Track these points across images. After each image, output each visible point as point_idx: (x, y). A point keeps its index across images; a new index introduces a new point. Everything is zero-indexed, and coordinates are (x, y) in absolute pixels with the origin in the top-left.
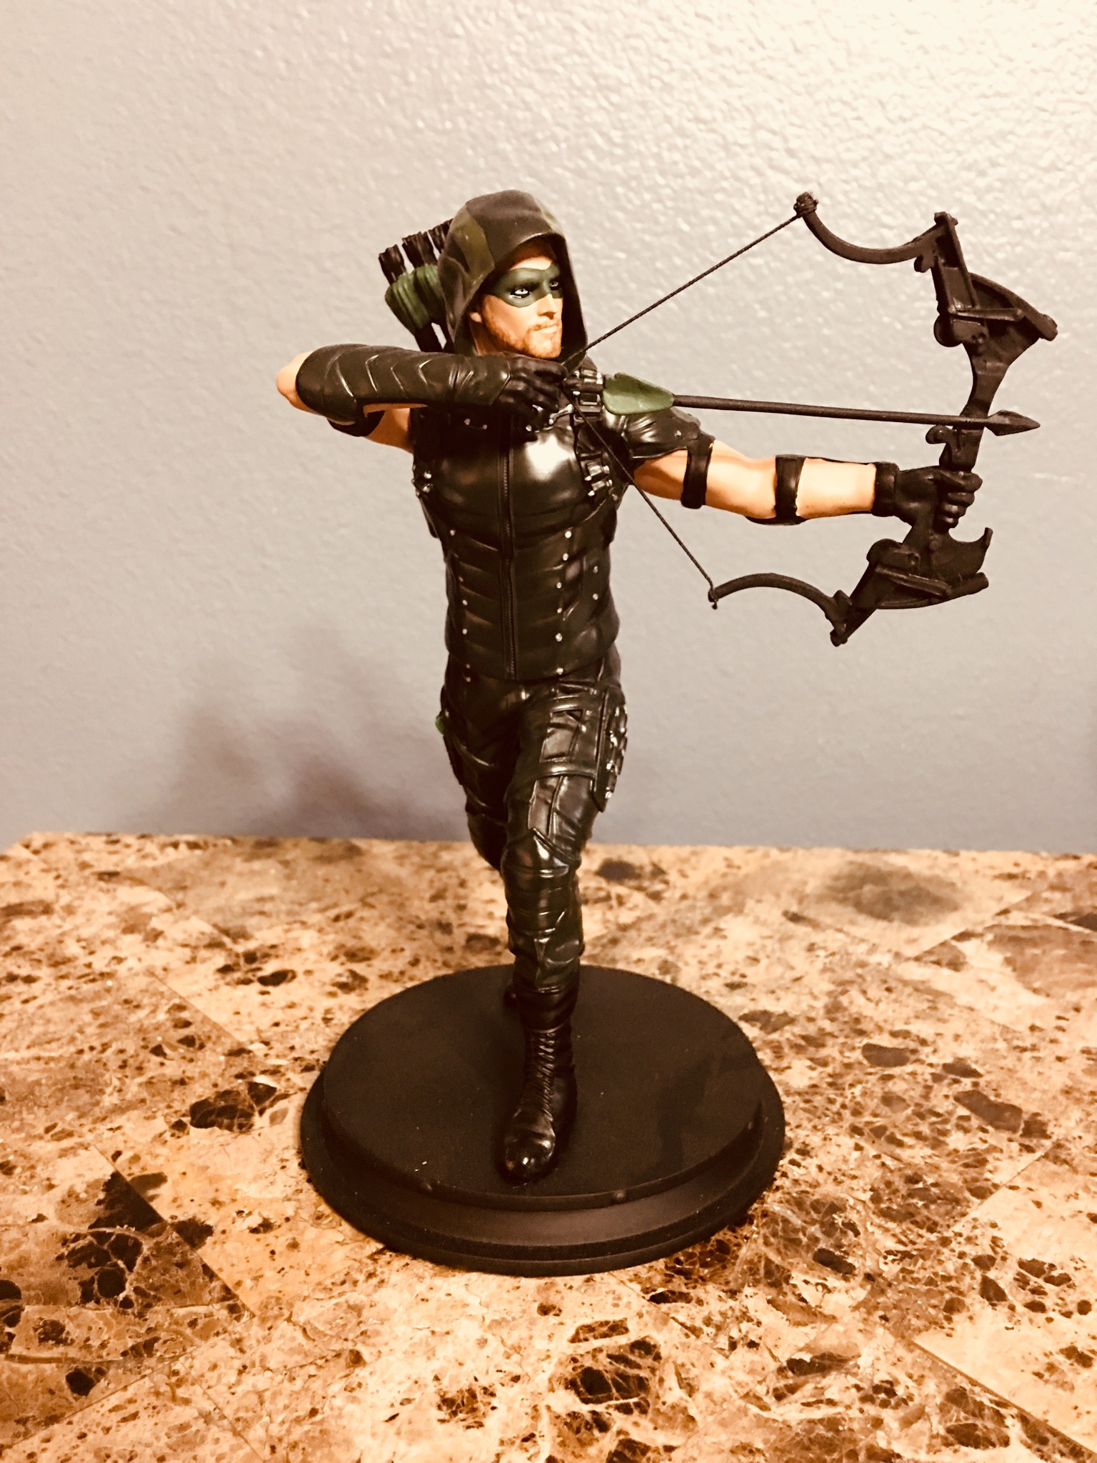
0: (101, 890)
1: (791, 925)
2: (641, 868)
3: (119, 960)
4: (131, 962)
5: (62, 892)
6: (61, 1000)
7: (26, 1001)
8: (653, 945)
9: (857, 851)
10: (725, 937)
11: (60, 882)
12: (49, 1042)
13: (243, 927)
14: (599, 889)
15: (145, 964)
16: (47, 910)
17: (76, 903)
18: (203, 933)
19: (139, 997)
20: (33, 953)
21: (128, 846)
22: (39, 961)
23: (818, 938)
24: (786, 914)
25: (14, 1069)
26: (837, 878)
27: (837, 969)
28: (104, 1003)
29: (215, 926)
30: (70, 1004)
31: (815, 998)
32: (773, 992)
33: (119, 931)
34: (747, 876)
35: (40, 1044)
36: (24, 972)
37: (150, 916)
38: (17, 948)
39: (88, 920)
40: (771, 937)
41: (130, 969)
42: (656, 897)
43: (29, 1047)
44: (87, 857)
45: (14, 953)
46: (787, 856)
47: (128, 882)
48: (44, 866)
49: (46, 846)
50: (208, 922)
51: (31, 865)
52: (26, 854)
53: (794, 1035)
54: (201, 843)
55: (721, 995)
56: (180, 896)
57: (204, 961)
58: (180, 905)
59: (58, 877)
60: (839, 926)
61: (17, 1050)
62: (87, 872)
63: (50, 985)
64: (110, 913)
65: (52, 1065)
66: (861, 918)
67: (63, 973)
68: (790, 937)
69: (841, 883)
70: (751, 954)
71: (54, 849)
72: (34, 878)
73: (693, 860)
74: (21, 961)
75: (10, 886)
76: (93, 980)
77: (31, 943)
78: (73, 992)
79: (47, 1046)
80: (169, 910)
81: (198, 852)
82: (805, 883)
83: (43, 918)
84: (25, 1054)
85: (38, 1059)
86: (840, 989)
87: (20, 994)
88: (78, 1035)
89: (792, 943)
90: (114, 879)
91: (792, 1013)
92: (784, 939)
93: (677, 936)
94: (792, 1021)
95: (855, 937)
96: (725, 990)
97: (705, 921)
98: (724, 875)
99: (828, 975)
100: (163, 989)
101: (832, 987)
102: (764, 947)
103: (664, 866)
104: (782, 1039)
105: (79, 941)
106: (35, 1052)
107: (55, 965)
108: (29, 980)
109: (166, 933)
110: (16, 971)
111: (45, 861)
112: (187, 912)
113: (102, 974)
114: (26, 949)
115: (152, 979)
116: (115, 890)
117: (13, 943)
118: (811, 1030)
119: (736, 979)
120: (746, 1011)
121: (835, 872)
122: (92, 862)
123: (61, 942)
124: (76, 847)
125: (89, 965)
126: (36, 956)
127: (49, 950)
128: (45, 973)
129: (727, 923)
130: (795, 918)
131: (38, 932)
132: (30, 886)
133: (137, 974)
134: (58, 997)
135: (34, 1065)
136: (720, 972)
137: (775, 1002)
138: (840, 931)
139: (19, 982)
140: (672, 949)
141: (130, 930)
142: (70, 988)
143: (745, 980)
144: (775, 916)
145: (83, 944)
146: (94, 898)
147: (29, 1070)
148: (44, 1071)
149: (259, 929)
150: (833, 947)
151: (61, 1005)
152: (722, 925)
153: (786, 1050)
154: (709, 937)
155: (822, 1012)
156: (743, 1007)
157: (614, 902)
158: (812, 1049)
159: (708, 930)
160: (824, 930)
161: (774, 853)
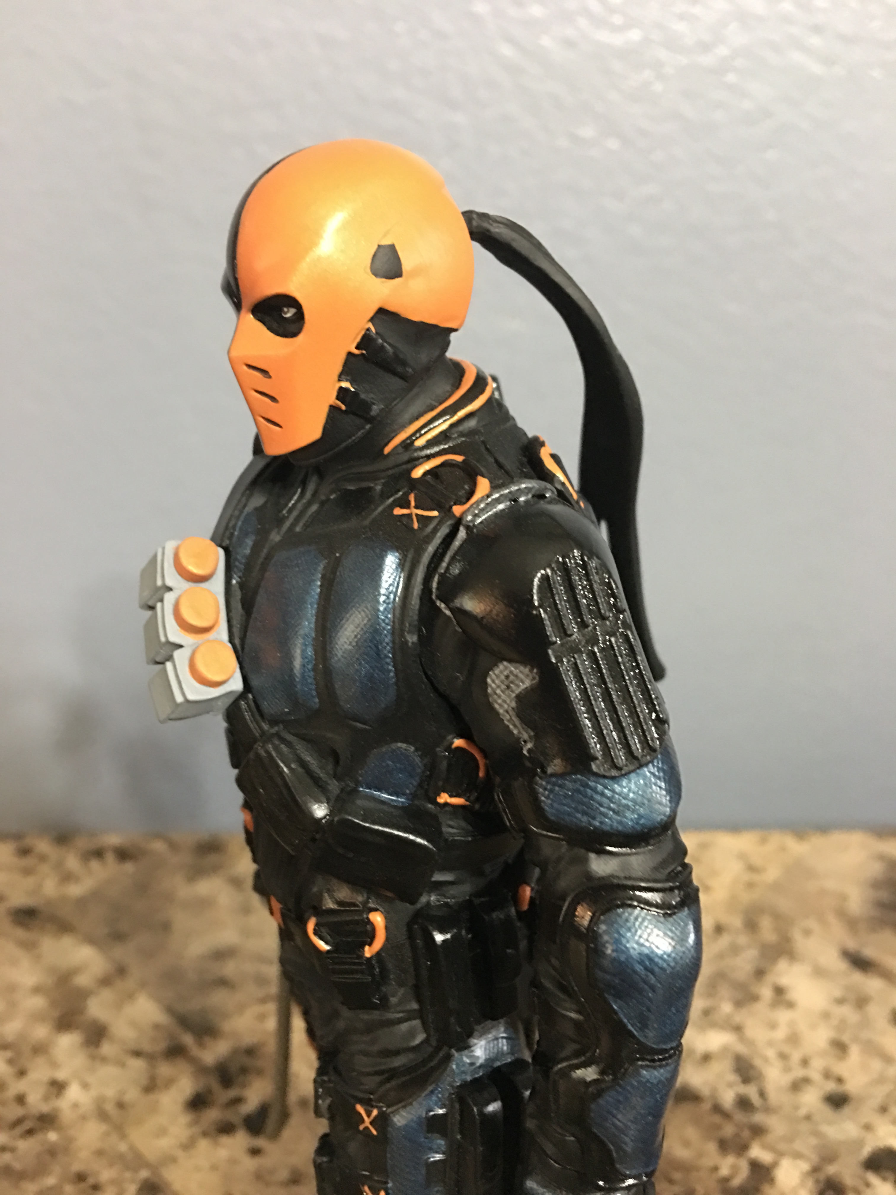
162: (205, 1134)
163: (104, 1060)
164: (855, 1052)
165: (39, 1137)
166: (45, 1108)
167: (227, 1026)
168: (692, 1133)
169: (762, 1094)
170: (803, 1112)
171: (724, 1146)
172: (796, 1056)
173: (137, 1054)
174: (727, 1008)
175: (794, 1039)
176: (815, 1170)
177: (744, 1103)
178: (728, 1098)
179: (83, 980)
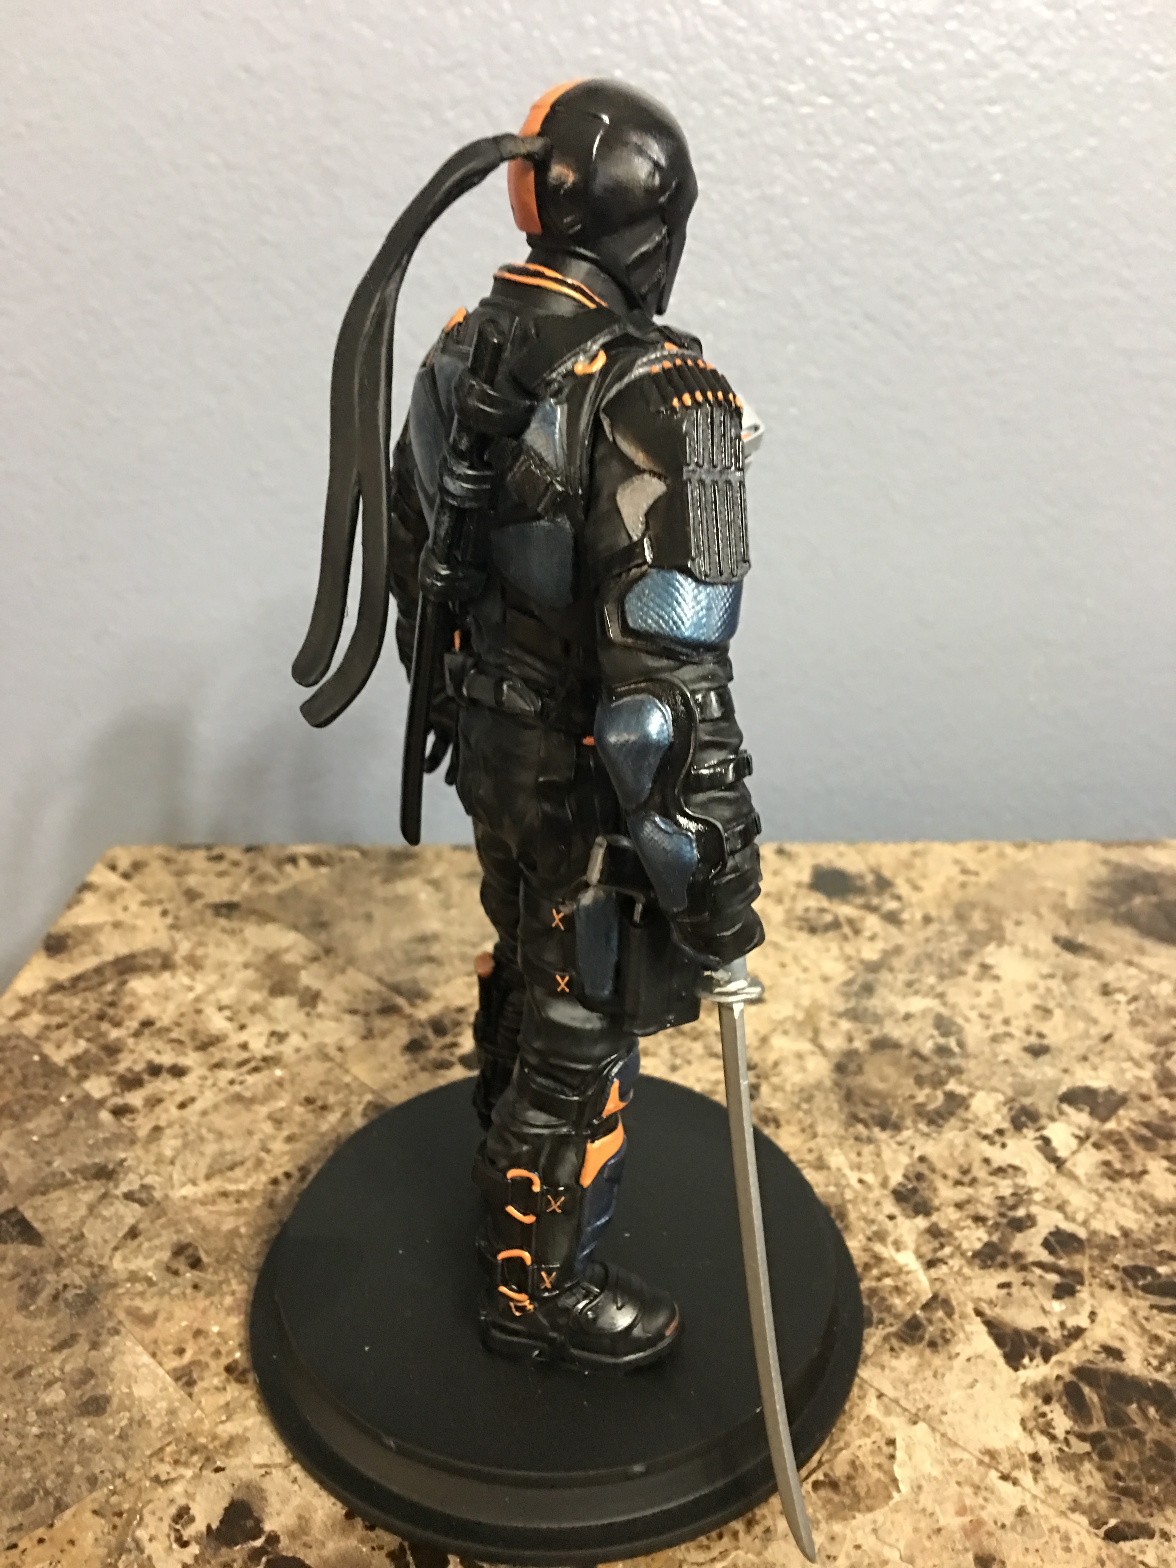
0: (224, 930)
1: (1068, 957)
2: (861, 877)
3: (280, 1037)
4: (295, 1040)
5: (178, 936)
6: (227, 1101)
7: (182, 1106)
8: (917, 993)
9: (1107, 845)
10: (997, 978)
11: (169, 920)
12: (231, 1168)
13: (415, 981)
14: (822, 910)
15: (314, 1040)
16: (167, 964)
17: (200, 952)
18: (368, 992)
19: (322, 1092)
20: (168, 1030)
21: (236, 864)
22: (180, 1042)
23: (1110, 975)
24: (1056, 940)
25: (199, 1211)
26: (1097, 885)
27: (1148, 1019)
28: (281, 1104)
29: (380, 980)
30: (239, 1106)
31: (1138, 1065)
32: (1085, 1058)
33: (265, 993)
34: (990, 886)
35: (221, 1172)
36: (167, 1059)
37: (297, 969)
38: (147, 1024)
39: (223, 977)
40: (1051, 976)
41: (298, 1050)
42: (892, 918)
43: (208, 1177)
44: (192, 881)
45: (147, 1032)
46: (1024, 855)
47: (253, 918)
48: (141, 897)
49: (137, 866)
50: (369, 974)
51: (126, 895)
52: (113, 880)
53: (1132, 1121)
54: (324, 857)
55: (1026, 1066)
56: (323, 937)
57: (384, 1034)
58: (328, 951)
59: (165, 913)
60: (1126, 957)
61: (194, 1183)
62: (199, 904)
63: (205, 1078)
64: (246, 966)
65: (245, 1204)
66: (1149, 944)
67: (216, 1059)
68: (1075, 975)
69: (1104, 893)
70: (1038, 1002)
71: (147, 870)
72: (136, 916)
73: (918, 862)
74: (159, 1044)
75: (108, 928)
76: (256, 1070)
77: (165, 1014)
78: (237, 1088)
79: (230, 1174)
80: (315, 959)
81: (324, 870)
82: (1063, 894)
83: (166, 976)
84: (205, 1188)
85: (225, 1194)
86: (1162, 1050)
87: (172, 1093)
88: (263, 1155)
89: (1080, 983)
90: (236, 914)
91: (1121, 1090)
92: (1069, 978)
93: (942, 977)
94: (1123, 1101)
95: (1150, 973)
96: (1028, 1058)
97: (967, 954)
98: (963, 885)
99: (1139, 1030)
100: (347, 1079)
101: (1151, 1049)
102: (1049, 990)
103: (887, 873)
104: (1121, 1129)
105: (221, 1009)
106: (217, 1184)
107: (203, 1047)
108: (178, 1072)
109: (325, 994)
110: (158, 1060)
111: (141, 889)
112: (340, 961)
113: (265, 1059)
114: (158, 1024)
115: (328, 1065)
116: (241, 931)
117: (140, 1015)
118: (1150, 1113)
119: (1033, 1040)
120: (1063, 1089)
121: (1092, 876)
122: (200, 890)
123: (199, 1012)
124: (173, 867)
125: (244, 1046)
126: (174, 1035)
127: (188, 1026)
128: (191, 1059)
129: (992, 954)
130: (1070, 946)
131: (167, 998)
132: (134, 928)
133: (308, 1058)
134: (222, 1096)
135: (224, 1206)
136: (1013, 1030)
137: (1092, 1073)
138: (1130, 963)
139: (165, 1075)
140: (941, 996)
141: (278, 990)
142: (232, 1082)
143: (1046, 1042)
144: (1044, 943)
145: (227, 1013)
146: (219, 944)
147: (219, 1213)
148: (238, 1213)
149: (436, 984)
150: (1132, 986)
151: (227, 1109)
152: (989, 961)
153: (1132, 1145)
154: (978, 978)
155: (1154, 1086)
156: (1058, 1082)
157: (846, 930)
158: (1162, 1143)
159: (972, 969)
160: (1111, 963)
161: (1009, 850)
162: (423, 1069)
163: (320, 1016)
164: (1058, 1013)
165: (266, 1073)
166: (268, 1052)
167: (437, 992)
168: (889, 1071)
169: (961, 1044)
170: (1001, 1058)
171: (920, 1081)
172: (998, 1018)
173: (353, 1012)
174: (932, 980)
175: (997, 1003)
176: (1009, 1101)
177: (942, 1051)
178: (927, 1047)
179: (290, 958)
